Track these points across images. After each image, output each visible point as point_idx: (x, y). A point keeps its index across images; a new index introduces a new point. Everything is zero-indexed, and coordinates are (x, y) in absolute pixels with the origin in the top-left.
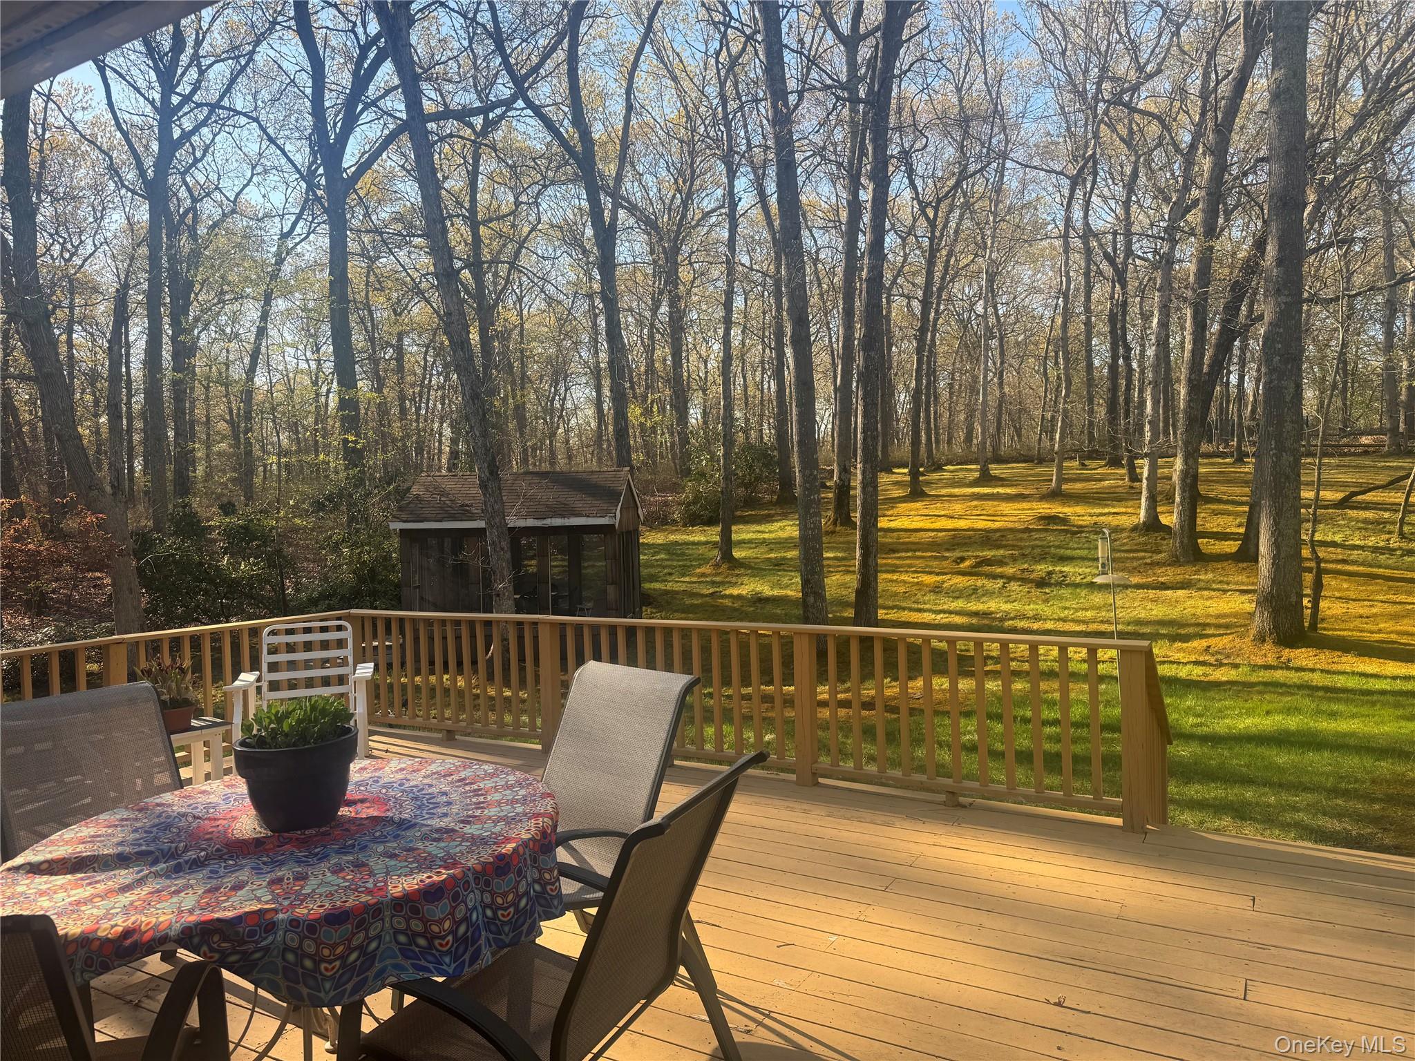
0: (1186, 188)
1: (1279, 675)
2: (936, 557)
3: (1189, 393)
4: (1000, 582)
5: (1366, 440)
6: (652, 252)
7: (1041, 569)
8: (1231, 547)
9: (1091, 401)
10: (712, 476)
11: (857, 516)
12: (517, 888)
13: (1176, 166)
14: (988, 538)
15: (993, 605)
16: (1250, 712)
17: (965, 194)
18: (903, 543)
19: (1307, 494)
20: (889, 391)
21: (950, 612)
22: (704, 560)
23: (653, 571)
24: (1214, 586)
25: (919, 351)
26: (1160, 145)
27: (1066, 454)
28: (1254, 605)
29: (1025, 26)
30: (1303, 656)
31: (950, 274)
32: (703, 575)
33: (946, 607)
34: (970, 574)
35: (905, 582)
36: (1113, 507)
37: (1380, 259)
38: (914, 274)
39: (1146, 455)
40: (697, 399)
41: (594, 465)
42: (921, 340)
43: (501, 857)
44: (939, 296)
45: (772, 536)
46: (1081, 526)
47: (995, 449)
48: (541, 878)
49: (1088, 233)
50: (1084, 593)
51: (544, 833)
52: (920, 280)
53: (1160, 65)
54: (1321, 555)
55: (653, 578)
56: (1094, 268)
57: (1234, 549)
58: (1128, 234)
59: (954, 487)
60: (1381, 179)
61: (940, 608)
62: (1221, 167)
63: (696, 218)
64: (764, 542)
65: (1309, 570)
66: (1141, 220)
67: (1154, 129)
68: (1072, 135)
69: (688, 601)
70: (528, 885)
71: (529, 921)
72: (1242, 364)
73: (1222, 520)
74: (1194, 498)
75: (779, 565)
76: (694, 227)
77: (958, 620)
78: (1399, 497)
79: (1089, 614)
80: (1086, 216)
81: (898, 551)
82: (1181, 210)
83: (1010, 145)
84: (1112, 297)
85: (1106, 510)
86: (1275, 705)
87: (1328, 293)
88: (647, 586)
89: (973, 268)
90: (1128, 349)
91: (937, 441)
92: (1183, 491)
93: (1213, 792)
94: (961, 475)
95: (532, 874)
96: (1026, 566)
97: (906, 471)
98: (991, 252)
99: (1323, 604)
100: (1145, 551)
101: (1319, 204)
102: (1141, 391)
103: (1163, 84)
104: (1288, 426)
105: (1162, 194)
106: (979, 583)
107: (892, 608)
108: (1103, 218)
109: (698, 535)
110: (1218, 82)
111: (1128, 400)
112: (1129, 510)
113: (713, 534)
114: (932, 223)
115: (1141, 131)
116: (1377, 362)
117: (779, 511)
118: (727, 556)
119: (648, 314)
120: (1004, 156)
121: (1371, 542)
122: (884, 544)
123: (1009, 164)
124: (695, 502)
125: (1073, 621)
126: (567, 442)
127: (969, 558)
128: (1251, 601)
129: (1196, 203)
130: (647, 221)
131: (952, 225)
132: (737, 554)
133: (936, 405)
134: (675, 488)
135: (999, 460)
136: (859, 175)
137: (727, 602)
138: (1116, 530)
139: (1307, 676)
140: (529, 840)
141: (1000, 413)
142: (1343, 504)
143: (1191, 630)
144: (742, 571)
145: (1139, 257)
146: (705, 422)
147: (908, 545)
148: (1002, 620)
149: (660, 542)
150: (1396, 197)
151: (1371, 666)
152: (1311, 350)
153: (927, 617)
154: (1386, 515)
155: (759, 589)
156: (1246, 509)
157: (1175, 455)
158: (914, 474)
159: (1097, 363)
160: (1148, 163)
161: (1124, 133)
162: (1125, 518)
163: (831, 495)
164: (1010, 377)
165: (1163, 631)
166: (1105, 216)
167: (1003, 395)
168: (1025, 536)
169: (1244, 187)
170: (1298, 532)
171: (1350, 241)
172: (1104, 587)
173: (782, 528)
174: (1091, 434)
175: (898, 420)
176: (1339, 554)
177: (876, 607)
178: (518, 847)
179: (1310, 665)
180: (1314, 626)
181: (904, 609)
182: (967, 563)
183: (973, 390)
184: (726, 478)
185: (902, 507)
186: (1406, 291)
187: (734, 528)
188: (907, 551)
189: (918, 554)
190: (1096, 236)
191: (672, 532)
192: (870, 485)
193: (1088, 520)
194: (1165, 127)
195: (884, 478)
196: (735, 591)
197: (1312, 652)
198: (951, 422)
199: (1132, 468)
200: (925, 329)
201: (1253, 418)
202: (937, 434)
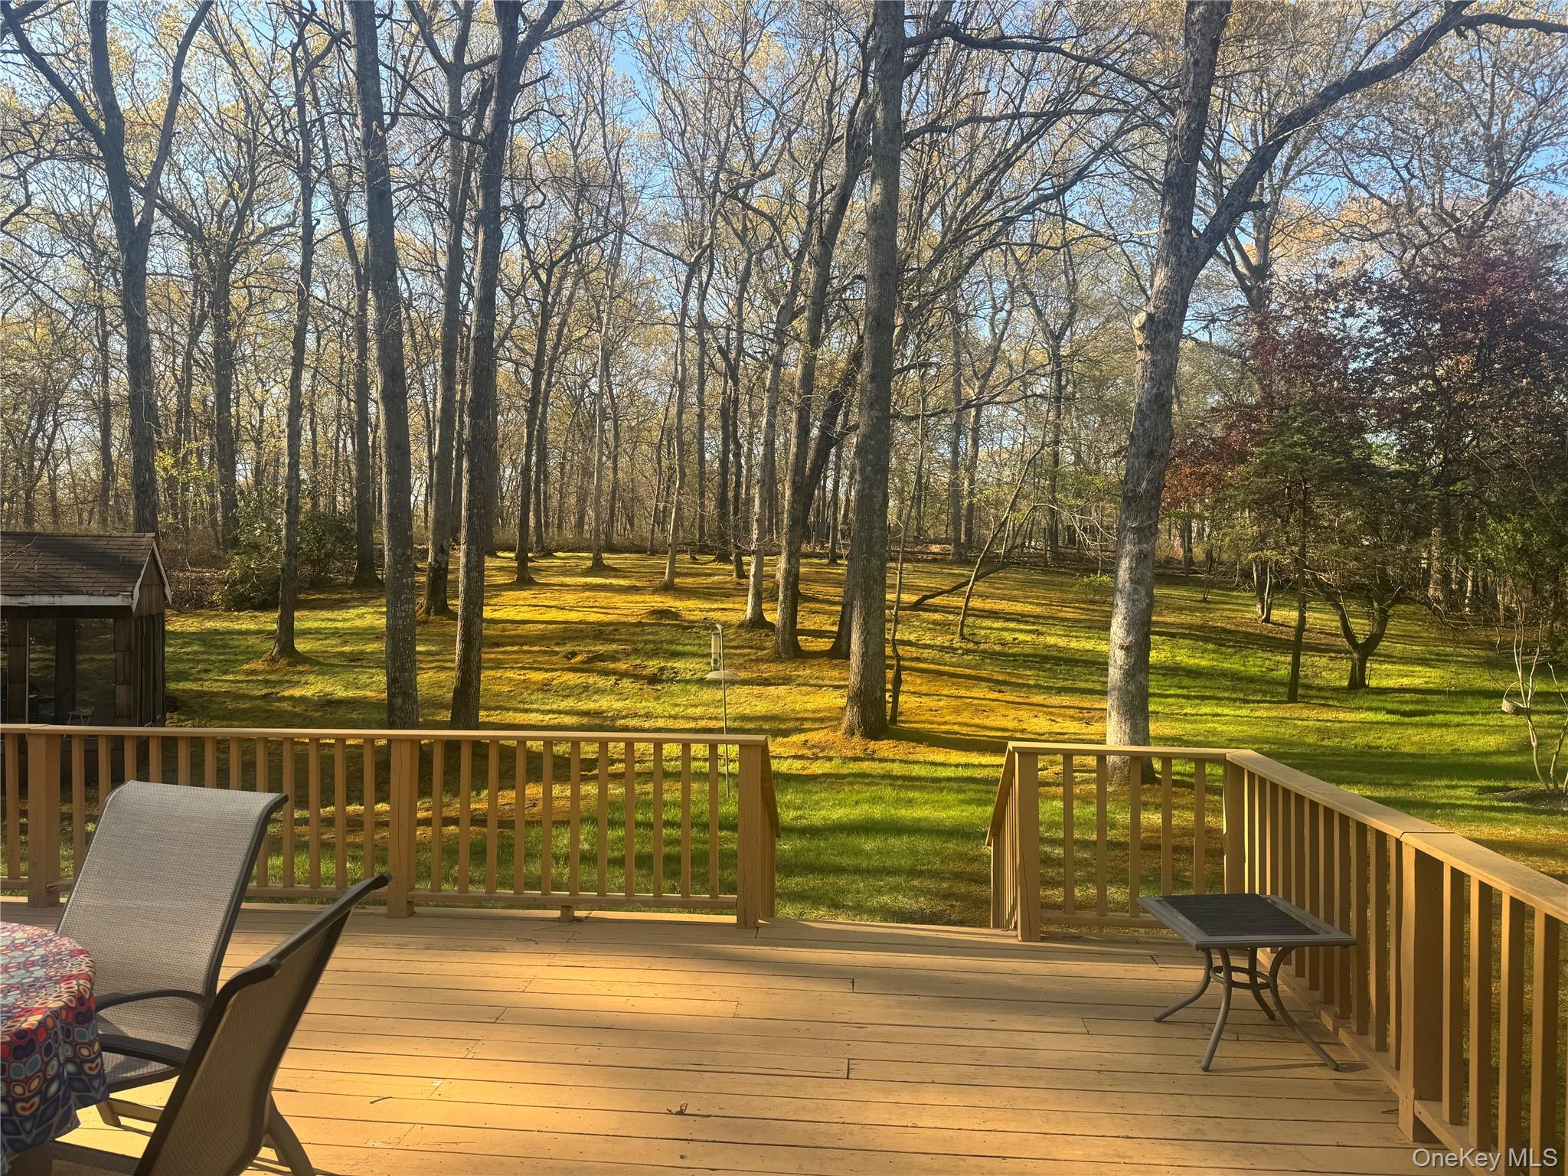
0: (793, 295)
1: (866, 766)
2: (545, 652)
3: (793, 494)
4: (613, 679)
5: (935, 548)
6: (193, 265)
7: (653, 665)
8: (825, 644)
9: (702, 495)
10: (268, 549)
11: (457, 604)
12: (44, 1071)
13: (784, 271)
14: (601, 632)
15: (604, 703)
16: (841, 804)
17: (578, 261)
18: (509, 637)
19: (891, 596)
20: (494, 466)
21: (560, 712)
22: (254, 654)
23: (181, 666)
24: (812, 682)
25: (530, 424)
26: (769, 246)
27: (678, 548)
28: (845, 700)
29: (644, 95)
30: (885, 747)
31: (563, 345)
32: (253, 672)
33: (555, 707)
34: (582, 671)
35: (510, 680)
36: (722, 602)
37: (950, 385)
38: (523, 338)
39: (754, 552)
40: (248, 451)
41: (95, 527)
42: (532, 412)
43: (22, 1034)
44: (551, 368)
45: (348, 625)
46: (692, 622)
47: (608, 535)
48: (76, 1055)
49: (703, 324)
50: (694, 689)
51: (80, 999)
52: (531, 347)
53: (774, 166)
54: (901, 653)
55: (182, 676)
56: (707, 360)
57: (829, 646)
58: (741, 332)
59: (565, 575)
60: (954, 311)
61: (548, 707)
62: (824, 279)
63: (257, 233)
64: (336, 633)
65: (891, 667)
66: (752, 319)
67: (765, 228)
68: (689, 220)
69: (231, 705)
70: (60, 1064)
71: (61, 1111)
72: (838, 469)
73: (818, 618)
74: (795, 599)
75: (355, 660)
76: (253, 243)
77: (568, 720)
78: (960, 602)
79: (699, 711)
80: (701, 307)
81: (503, 645)
82: (789, 313)
83: (628, 219)
84: (724, 393)
85: (715, 606)
86: (864, 795)
87: (908, 412)
88: (172, 686)
89: (587, 342)
90: (739, 446)
91: (547, 525)
92: (786, 589)
93: (812, 882)
94: (573, 562)
95: (65, 1051)
96: (638, 662)
97: (512, 555)
98: (607, 329)
99: (902, 698)
100: (751, 647)
101: (905, 328)
102: (748, 489)
103: (775, 186)
104: (877, 532)
105: (771, 296)
106: (591, 681)
107: (496, 708)
108: (717, 311)
109: (245, 622)
110: (824, 195)
111: (737, 496)
112: (737, 606)
113: (269, 621)
114: (545, 288)
115: (754, 229)
116: (945, 477)
117: (356, 595)
118: (287, 648)
119: (184, 340)
120: (622, 230)
121: (939, 641)
122: (487, 637)
123: (627, 238)
124: (243, 580)
125: (683, 717)
126: (53, 493)
127: (581, 652)
128: (842, 696)
129: (802, 309)
130: (188, 227)
131: (566, 293)
132: (301, 646)
133: (545, 485)
134: (217, 562)
135: (612, 549)
136: (462, 218)
137: (286, 706)
138: (726, 625)
139: (888, 766)
140: (61, 1008)
141: (613, 499)
142: (917, 606)
143: (791, 725)
144: (307, 667)
145: (749, 355)
146: (258, 482)
147: (516, 637)
148: (614, 719)
149: (192, 629)
150: (963, 329)
151: (939, 755)
152: (893, 462)
153: (534, 718)
154: (951, 617)
155: (328, 689)
156: (839, 608)
157: (780, 554)
158: (522, 559)
159: (708, 456)
160: (760, 261)
161: (739, 227)
162: (732, 614)
163: (423, 579)
164: (623, 461)
165: (766, 726)
166: (718, 309)
167: (616, 481)
168: (638, 630)
169: (841, 299)
170: (883, 631)
171: (926, 365)
172: (715, 683)
173: (361, 616)
174: (701, 528)
175: (503, 498)
176: (914, 652)
177: (477, 709)
178: (45, 1019)
179: (891, 756)
180: (894, 720)
181: (508, 710)
182: (579, 658)
183: (587, 473)
184: (288, 553)
185: (509, 596)
186: (969, 415)
187: (296, 614)
188: (513, 644)
189: (525, 648)
190: (711, 328)
191: (210, 618)
192: (475, 570)
193: (698, 616)
194: (777, 229)
195: (489, 562)
196: (297, 692)
197: (892, 743)
198: (561, 505)
199: (739, 564)
200: (536, 402)
201: (844, 522)
202: (546, 516)
